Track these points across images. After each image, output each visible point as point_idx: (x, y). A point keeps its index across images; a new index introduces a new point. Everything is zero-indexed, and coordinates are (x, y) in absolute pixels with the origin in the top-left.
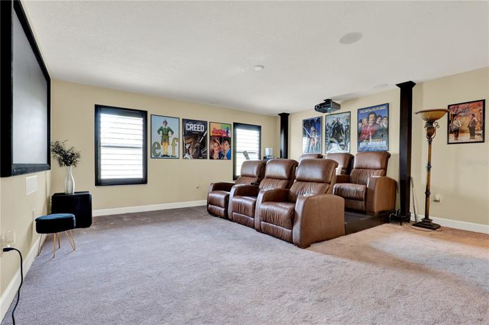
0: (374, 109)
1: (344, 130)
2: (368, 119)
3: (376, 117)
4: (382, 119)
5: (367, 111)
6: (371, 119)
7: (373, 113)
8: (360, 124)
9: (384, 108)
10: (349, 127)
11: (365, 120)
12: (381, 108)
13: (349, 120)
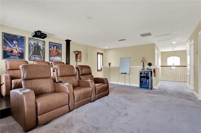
0: (56, 44)
1: (42, 49)
2: (54, 47)
3: (57, 48)
4: (59, 49)
5: (53, 44)
6: (55, 48)
7: (56, 46)
8: (50, 49)
9: (60, 45)
10: (44, 49)
11: (52, 48)
12: (59, 45)
13: (44, 45)
